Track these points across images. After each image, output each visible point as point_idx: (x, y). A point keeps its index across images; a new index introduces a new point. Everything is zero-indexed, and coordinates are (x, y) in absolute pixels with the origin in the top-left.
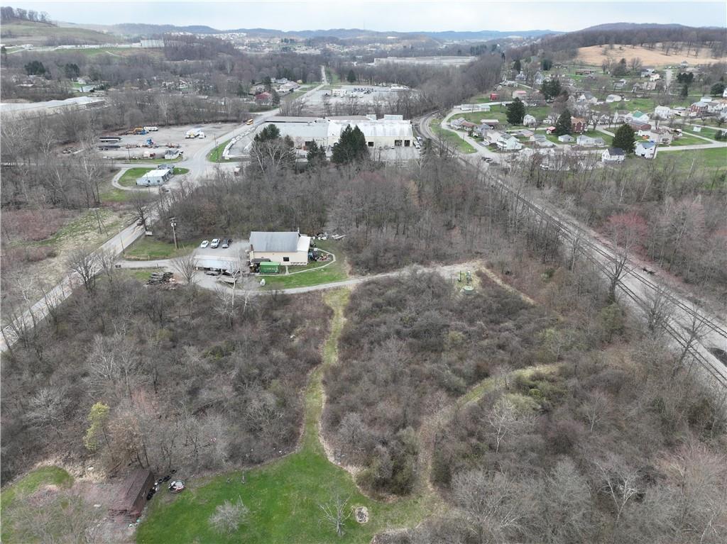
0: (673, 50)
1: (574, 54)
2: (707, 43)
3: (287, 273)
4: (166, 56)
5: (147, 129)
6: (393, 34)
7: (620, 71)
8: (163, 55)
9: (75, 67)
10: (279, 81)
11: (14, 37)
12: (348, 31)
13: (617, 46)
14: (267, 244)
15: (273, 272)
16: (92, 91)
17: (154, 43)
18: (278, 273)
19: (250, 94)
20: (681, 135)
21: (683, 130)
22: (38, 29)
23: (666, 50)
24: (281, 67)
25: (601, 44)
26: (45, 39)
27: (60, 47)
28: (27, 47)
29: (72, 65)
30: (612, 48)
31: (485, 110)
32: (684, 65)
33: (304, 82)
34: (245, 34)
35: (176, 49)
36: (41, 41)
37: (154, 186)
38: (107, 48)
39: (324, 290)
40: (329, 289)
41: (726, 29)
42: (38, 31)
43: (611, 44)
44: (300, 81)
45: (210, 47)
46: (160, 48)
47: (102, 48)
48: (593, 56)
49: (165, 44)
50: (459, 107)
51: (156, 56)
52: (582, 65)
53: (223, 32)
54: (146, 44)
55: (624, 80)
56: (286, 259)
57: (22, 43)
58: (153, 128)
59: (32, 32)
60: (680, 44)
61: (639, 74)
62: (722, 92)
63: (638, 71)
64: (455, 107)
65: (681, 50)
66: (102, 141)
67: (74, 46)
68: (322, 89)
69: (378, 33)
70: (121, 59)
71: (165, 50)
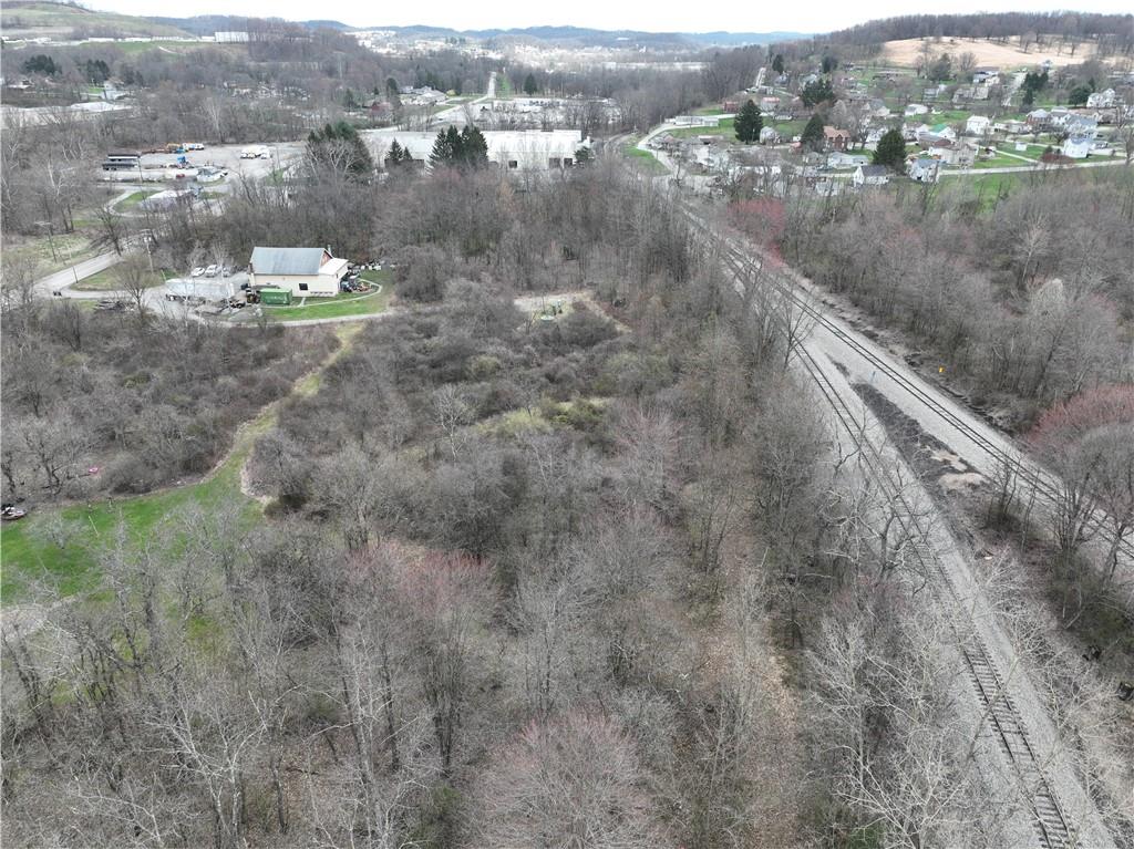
0: (1036, 45)
1: (878, 50)
2: (1094, 35)
3: (301, 305)
4: (250, 54)
5: (187, 146)
6: (627, 33)
7: (940, 72)
8: (246, 53)
9: (102, 65)
10: (417, 91)
11: (25, 27)
12: (556, 29)
13: (946, 39)
14: (276, 264)
15: (280, 304)
16: (120, 98)
17: (234, 36)
18: (288, 304)
19: (364, 107)
20: (992, 154)
21: (998, 149)
22: (61, 16)
23: (1025, 44)
24: (421, 70)
25: (921, 35)
26: (69, 30)
27: (91, 40)
28: (40, 41)
29: (97, 62)
30: (938, 42)
31: (711, 125)
32: (1047, 65)
33: (458, 94)
34: (394, 33)
35: (266, 44)
36: (64, 34)
37: (164, 211)
38: (160, 42)
39: (342, 322)
40: (349, 322)
41: (1129, 17)
42: (61, 20)
43: (937, 36)
44: (451, 92)
45: (321, 43)
46: (243, 43)
47: (153, 43)
48: (905, 53)
49: (250, 37)
50: (671, 120)
51: (233, 55)
52: (886, 66)
53: (360, 30)
54: (221, 37)
55: (943, 87)
56: (303, 287)
57: (36, 36)
58: (196, 146)
59: (53, 20)
60: (1048, 37)
61: (970, 79)
62: (1085, 101)
63: (969, 73)
64: (667, 120)
65: (1050, 45)
66: (113, 160)
67: (112, 40)
68: (483, 102)
69: (603, 32)
70: (179, 57)
71: (250, 44)
